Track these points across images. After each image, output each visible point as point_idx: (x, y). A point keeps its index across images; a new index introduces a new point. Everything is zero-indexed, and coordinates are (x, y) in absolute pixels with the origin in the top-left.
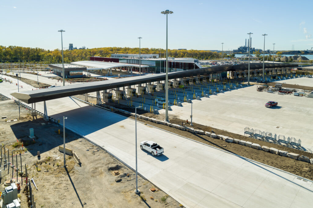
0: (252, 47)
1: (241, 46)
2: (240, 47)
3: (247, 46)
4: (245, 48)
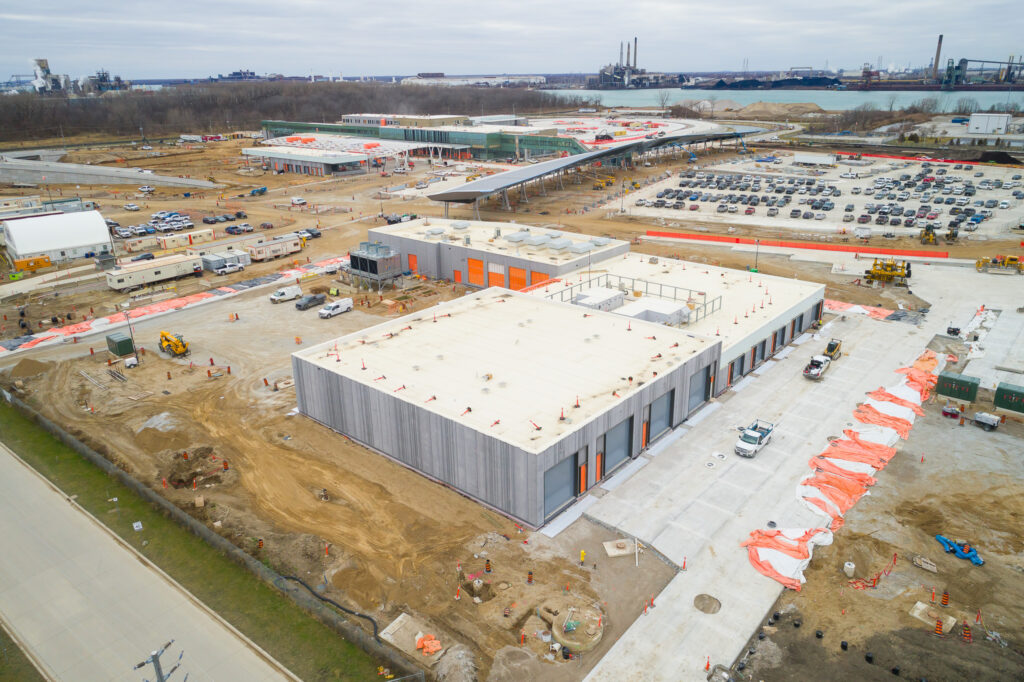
0: (639, 67)
1: (608, 65)
2: (607, 68)
3: (625, 64)
4: (620, 71)
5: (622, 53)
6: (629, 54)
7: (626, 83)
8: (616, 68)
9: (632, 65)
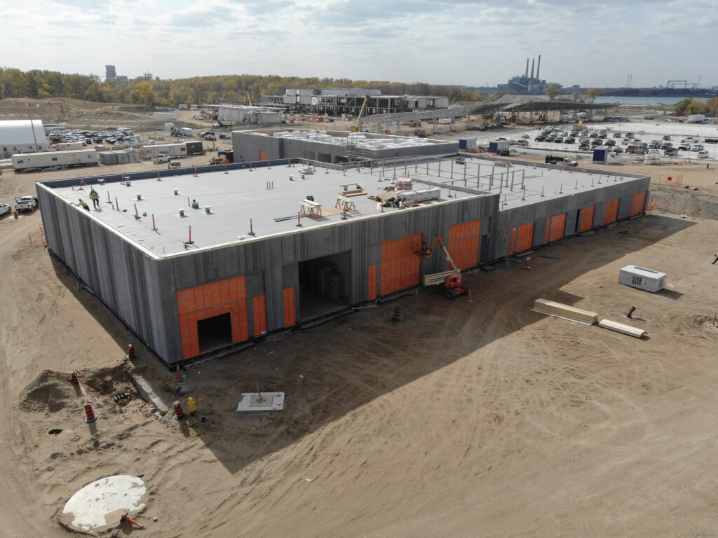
2: (515, 78)
3: (529, 76)
4: (524, 80)
5: (527, 68)
6: (533, 67)
7: (529, 90)
8: (522, 79)
9: (535, 76)
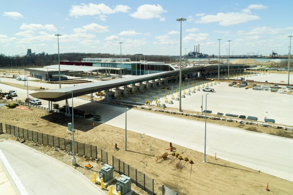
0: (200, 52)
1: (191, 52)
3: (196, 52)
5: (195, 48)
6: (197, 48)
7: (196, 57)
8: (193, 53)
